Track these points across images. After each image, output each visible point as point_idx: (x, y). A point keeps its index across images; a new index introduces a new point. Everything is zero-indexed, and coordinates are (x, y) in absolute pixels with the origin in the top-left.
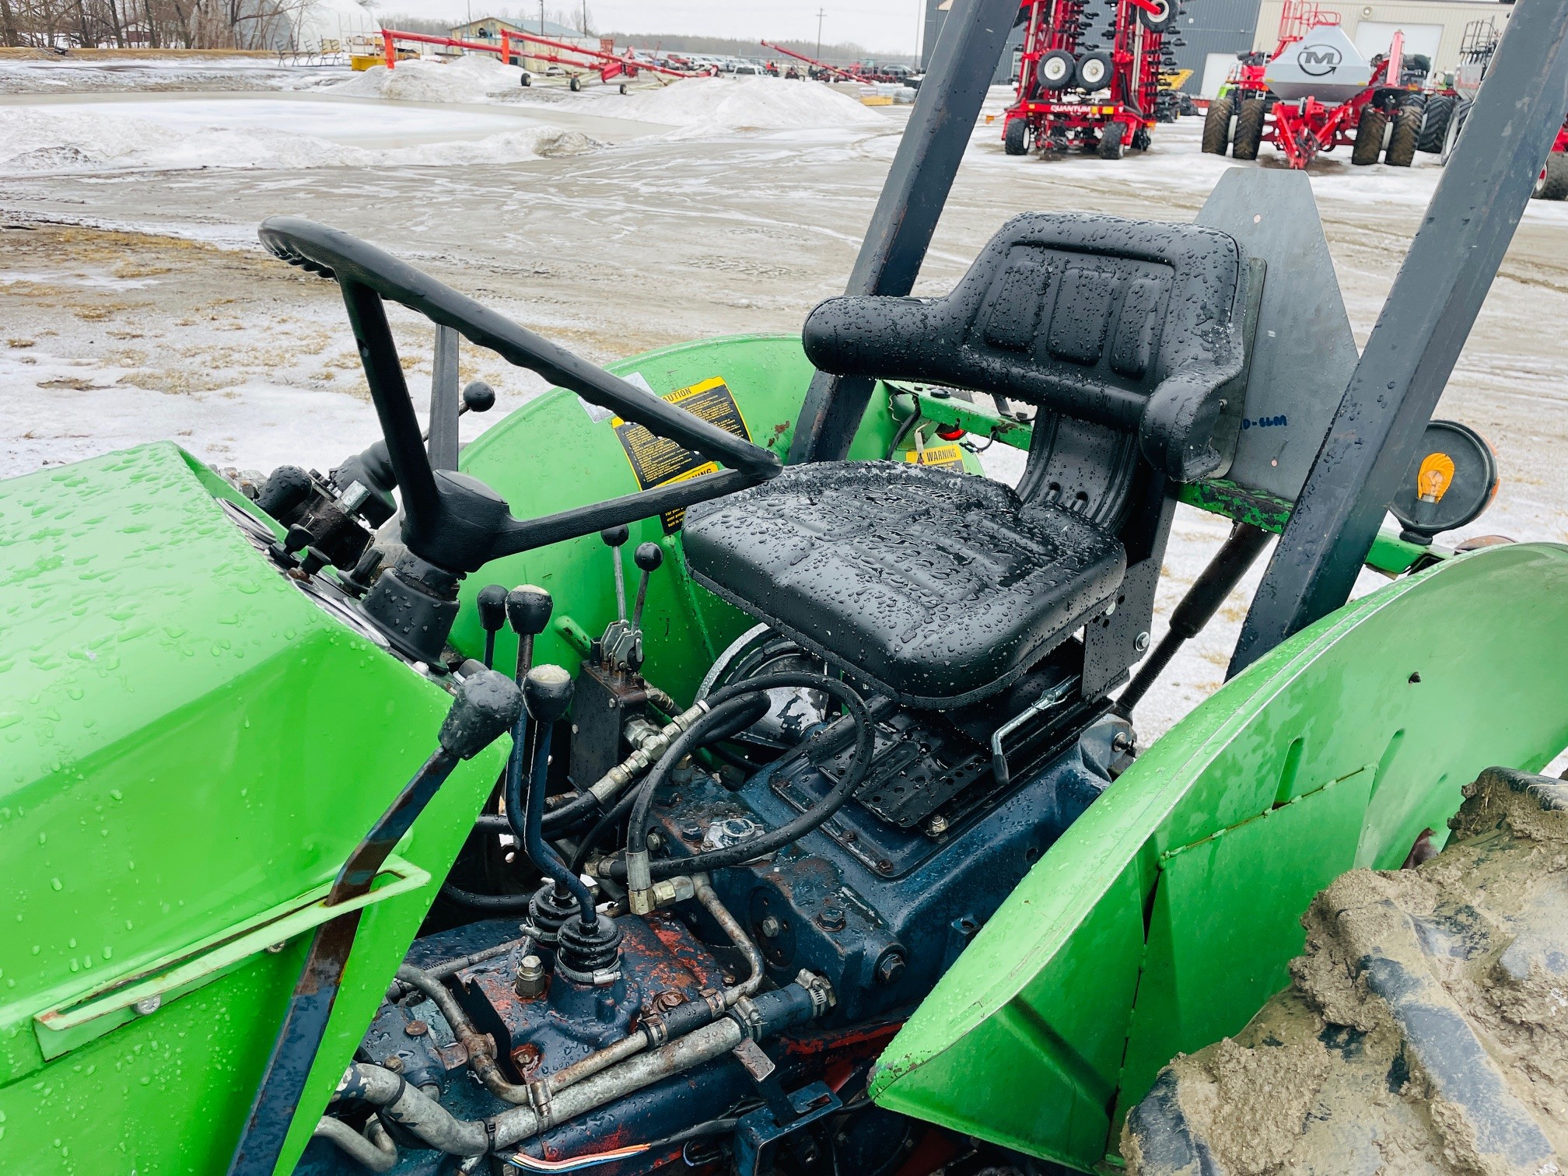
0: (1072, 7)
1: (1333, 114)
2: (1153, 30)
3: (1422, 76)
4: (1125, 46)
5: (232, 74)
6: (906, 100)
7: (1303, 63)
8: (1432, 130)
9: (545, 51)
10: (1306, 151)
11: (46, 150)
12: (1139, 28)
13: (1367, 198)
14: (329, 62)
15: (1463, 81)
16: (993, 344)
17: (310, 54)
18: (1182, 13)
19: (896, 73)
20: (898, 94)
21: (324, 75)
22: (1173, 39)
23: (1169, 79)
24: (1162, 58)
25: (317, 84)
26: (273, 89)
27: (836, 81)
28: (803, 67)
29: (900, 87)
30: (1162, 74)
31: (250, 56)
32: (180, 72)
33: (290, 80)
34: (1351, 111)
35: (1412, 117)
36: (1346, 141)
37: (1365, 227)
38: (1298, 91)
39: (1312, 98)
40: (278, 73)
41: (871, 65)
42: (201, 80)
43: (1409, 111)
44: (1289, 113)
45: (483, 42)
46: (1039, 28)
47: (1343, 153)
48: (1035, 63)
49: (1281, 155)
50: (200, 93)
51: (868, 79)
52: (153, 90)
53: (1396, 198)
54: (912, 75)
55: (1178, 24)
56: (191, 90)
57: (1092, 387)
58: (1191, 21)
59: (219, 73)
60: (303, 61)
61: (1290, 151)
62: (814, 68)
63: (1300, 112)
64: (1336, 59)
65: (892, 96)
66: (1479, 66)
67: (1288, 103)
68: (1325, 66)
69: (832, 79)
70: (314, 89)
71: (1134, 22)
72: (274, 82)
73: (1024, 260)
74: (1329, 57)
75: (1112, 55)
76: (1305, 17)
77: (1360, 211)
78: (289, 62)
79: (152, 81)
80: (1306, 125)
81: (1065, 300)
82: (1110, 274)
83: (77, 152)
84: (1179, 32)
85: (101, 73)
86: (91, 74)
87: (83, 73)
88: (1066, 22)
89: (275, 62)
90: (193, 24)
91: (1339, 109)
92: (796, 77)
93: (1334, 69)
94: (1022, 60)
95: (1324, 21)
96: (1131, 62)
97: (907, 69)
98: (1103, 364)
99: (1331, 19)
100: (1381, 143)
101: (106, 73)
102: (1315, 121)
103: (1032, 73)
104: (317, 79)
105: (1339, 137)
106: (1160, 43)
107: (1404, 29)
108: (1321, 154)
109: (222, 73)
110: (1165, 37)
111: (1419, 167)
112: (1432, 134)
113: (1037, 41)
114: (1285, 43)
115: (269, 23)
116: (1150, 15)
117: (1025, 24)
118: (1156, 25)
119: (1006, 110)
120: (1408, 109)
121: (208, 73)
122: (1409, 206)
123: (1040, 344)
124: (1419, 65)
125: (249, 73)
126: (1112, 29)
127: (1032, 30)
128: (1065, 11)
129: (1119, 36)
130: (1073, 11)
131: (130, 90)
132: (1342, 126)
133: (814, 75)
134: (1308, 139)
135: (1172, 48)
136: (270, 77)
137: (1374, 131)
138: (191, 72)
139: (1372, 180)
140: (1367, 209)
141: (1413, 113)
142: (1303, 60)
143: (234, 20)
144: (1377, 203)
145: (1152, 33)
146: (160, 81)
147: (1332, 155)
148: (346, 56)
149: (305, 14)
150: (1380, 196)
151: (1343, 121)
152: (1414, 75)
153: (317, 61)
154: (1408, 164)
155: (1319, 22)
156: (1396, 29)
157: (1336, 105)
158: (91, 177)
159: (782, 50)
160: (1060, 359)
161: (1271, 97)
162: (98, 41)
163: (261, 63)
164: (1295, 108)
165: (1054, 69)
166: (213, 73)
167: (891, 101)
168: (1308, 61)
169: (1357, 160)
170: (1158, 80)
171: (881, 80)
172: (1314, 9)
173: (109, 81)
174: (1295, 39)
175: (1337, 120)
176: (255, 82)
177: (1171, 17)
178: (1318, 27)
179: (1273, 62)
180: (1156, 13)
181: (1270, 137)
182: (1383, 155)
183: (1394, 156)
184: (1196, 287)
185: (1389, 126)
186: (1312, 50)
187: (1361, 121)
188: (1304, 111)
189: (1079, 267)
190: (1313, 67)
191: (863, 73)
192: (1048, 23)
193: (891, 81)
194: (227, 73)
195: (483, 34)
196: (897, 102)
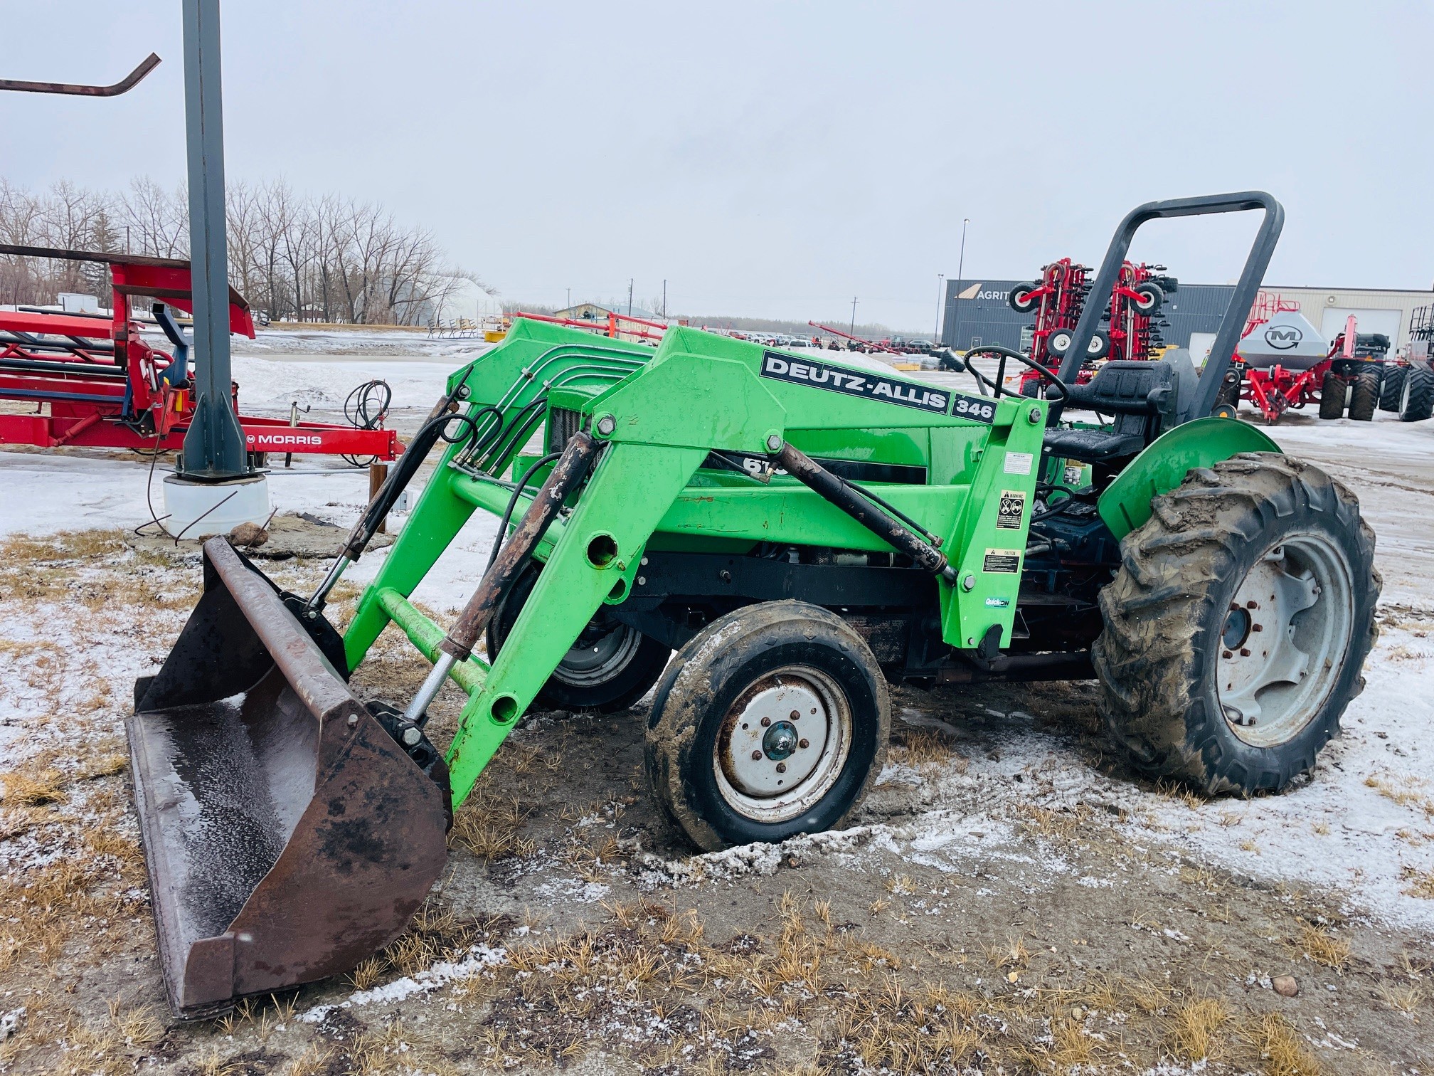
0: (1074, 297)
1: (1297, 379)
2: (1143, 314)
3: (1382, 351)
4: (1119, 325)
5: (394, 343)
6: (932, 367)
7: (1269, 339)
8: (1391, 393)
9: (638, 328)
10: (1277, 406)
11: (301, 392)
12: (1130, 313)
13: (1330, 442)
14: (467, 335)
15: (1414, 354)
16: (1103, 395)
17: (453, 329)
18: (1166, 302)
19: (921, 346)
20: (924, 363)
21: (463, 345)
22: (1159, 321)
23: (1157, 351)
24: (1151, 335)
25: (458, 351)
26: (425, 355)
27: (871, 352)
28: (843, 342)
29: (927, 357)
30: (1152, 347)
31: (406, 330)
32: (356, 341)
33: (438, 348)
34: (1314, 376)
35: (1368, 382)
36: (1313, 400)
37: (1328, 461)
38: (1267, 361)
39: (1279, 366)
40: (429, 343)
41: (898, 340)
42: (371, 347)
43: (1366, 377)
44: (1261, 378)
45: (588, 321)
46: (1047, 313)
47: (1312, 409)
48: (1045, 339)
49: (1258, 411)
50: (370, 357)
51: (898, 351)
52: (335, 354)
53: (1356, 443)
54: (934, 347)
55: (1163, 310)
56: (363, 354)
57: (1133, 403)
58: (1175, 307)
59: (384, 343)
60: (447, 334)
61: (1263, 406)
62: (853, 342)
63: (1270, 377)
64: (1298, 336)
65: (920, 363)
66: (1426, 342)
67: (1259, 369)
68: (1288, 342)
69: (867, 351)
70: (456, 355)
71: (1126, 308)
72: (426, 350)
73: (1112, 372)
74: (1292, 335)
75: (1108, 333)
76: (1270, 304)
77: (1323, 451)
78: (436, 335)
79: (334, 347)
80: (1276, 387)
81: (1124, 381)
82: (1136, 374)
83: (321, 394)
84: (1163, 316)
85: (296, 340)
86: (288, 340)
87: (283, 340)
88: (1069, 308)
89: (426, 335)
90: (358, 305)
91: (1304, 374)
92: (837, 349)
93: (1296, 344)
94: (1034, 336)
95: (1285, 307)
96: (1126, 338)
97: (930, 343)
98: (1136, 396)
99: (1292, 307)
100: (1343, 402)
101: (300, 340)
102: (1284, 383)
103: (1042, 345)
104: (458, 348)
105: (1307, 397)
106: (1148, 324)
107: (1356, 313)
108: (1290, 410)
109: (387, 342)
110: (1152, 320)
111: (1379, 421)
112: (1391, 396)
113: (1046, 322)
114: (1253, 324)
115: (417, 306)
116: (1139, 304)
117: (1036, 310)
118: (1145, 310)
119: (1021, 373)
120: (1365, 376)
121: (376, 342)
122: (1366, 448)
123: (1117, 393)
124: (1380, 342)
125: (406, 342)
126: (1107, 313)
127: (1042, 315)
128: (1069, 300)
129: (1113, 319)
130: (1074, 300)
131: (318, 353)
132: (1308, 387)
133: (852, 348)
134: (1278, 398)
135: (1159, 328)
136: (422, 346)
137: (1336, 392)
138: (363, 341)
139: (1335, 430)
140: (1330, 449)
141: (1369, 379)
142: (1269, 336)
143: (392, 303)
144: (1339, 446)
145: (1141, 316)
146: (340, 347)
147: (1302, 412)
148: (480, 331)
149: (445, 299)
150: (1342, 442)
151: (1307, 384)
152: (1375, 350)
153: (457, 334)
154: (1370, 419)
155: (1283, 309)
156: (1350, 313)
157: (1302, 371)
158: (335, 411)
159: (825, 329)
160: (1123, 396)
161: (1247, 366)
162: (281, 316)
163: (415, 335)
164: (1266, 374)
165: (1061, 343)
166: (380, 342)
167: (919, 368)
168: (1274, 338)
169: (1325, 414)
170: (1148, 352)
171: (909, 352)
172: (1277, 299)
173: (302, 346)
174: (1262, 322)
175: (1303, 383)
176: (411, 349)
177: (1157, 305)
178: (1280, 312)
179: (1246, 338)
180: (1143, 302)
181: (1247, 397)
182: (1346, 411)
183: (1356, 412)
184: (1159, 374)
185: (1349, 389)
186: (1276, 330)
187: (1324, 385)
188: (1273, 375)
189: (1127, 373)
190: (1278, 342)
191: (893, 346)
192: (1055, 309)
193: (916, 352)
194: (390, 343)
195: (587, 316)
196: (924, 368)
